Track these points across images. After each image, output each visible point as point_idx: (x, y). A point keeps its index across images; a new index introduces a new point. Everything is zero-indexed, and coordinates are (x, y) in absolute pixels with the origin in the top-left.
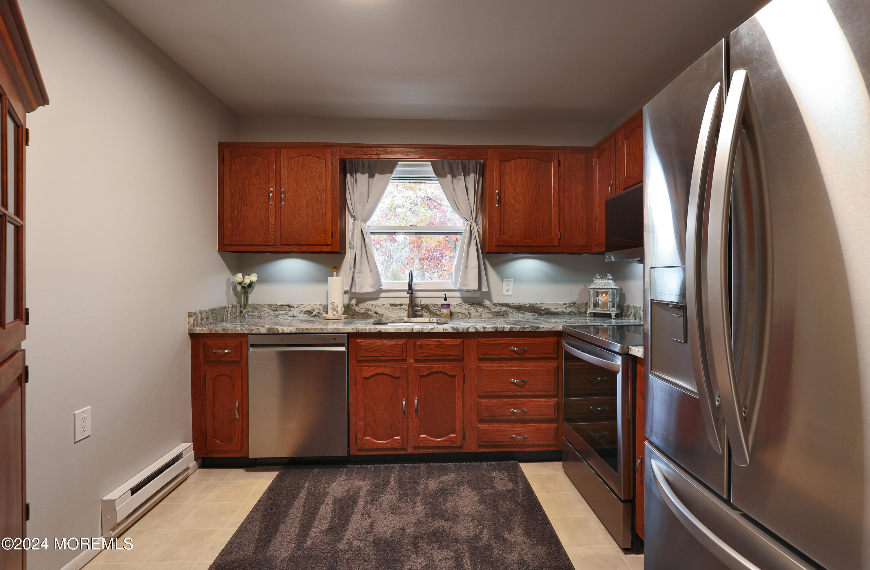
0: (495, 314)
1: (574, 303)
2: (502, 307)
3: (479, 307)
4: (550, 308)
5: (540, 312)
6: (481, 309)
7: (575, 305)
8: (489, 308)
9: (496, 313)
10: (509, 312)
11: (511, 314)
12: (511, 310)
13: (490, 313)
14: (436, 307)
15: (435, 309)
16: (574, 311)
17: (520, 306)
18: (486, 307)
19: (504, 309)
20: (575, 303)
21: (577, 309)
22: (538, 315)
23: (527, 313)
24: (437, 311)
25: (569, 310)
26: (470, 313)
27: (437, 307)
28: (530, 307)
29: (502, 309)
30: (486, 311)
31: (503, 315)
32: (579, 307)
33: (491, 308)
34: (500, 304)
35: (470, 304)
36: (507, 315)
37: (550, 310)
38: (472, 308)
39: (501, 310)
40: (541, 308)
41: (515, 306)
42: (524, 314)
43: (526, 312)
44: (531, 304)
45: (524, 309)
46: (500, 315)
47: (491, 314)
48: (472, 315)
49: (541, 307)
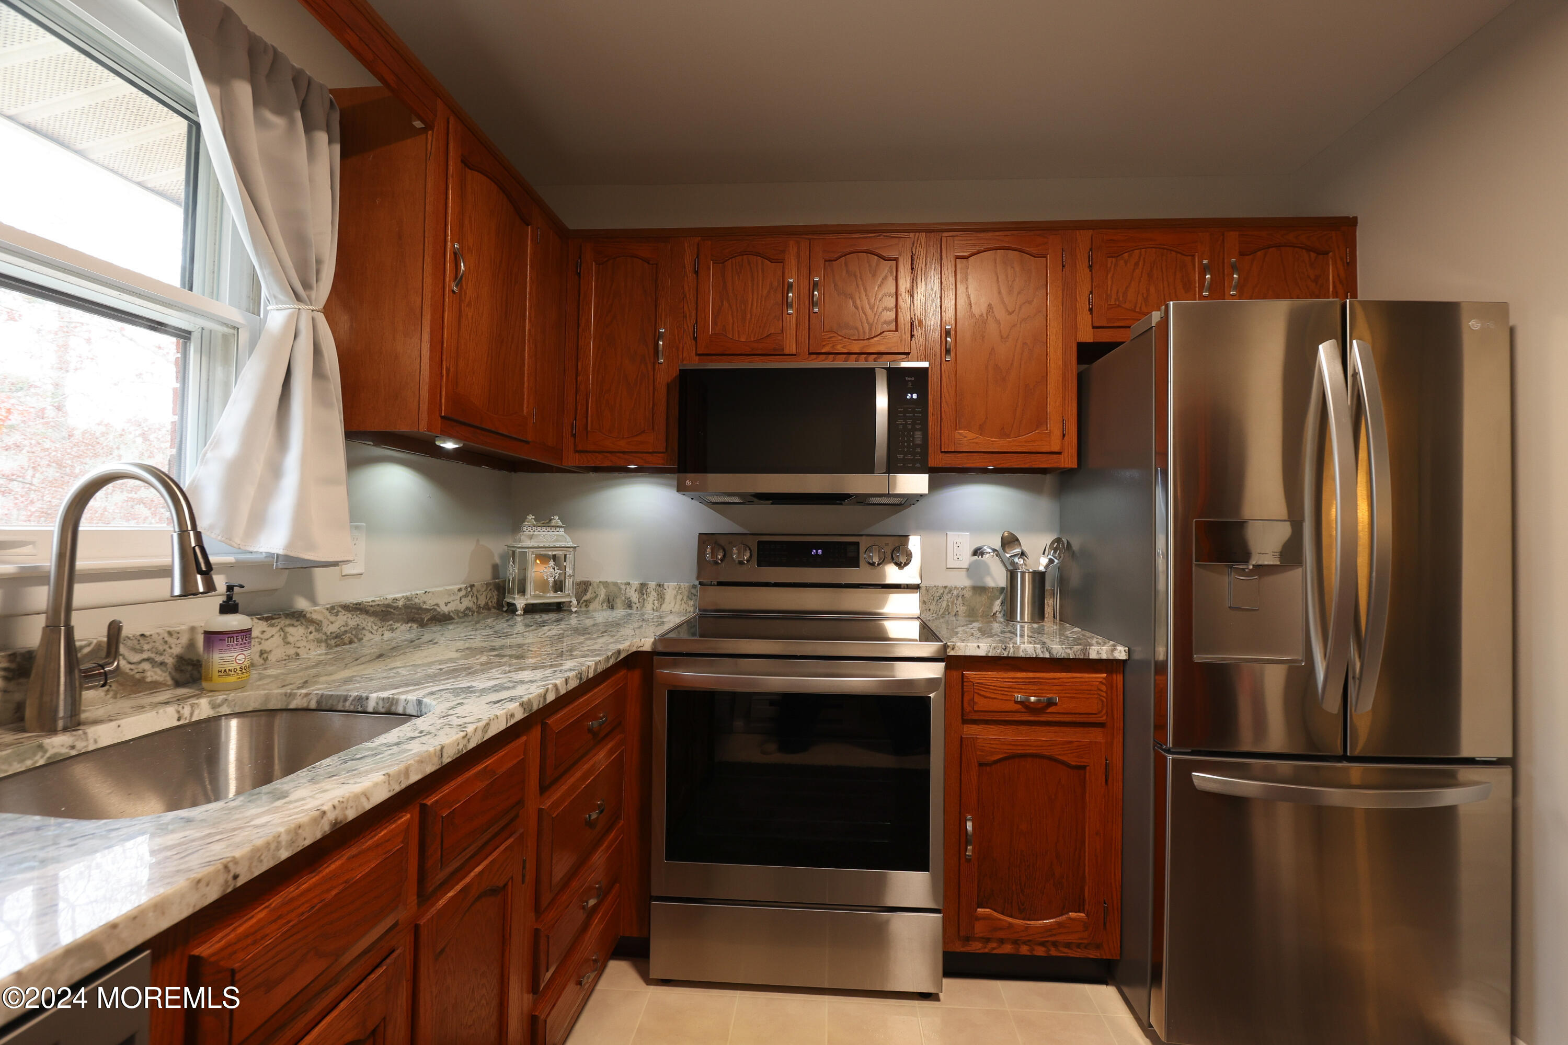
0: (333, 642)
1: (472, 586)
2: (350, 616)
3: (293, 625)
4: (437, 605)
5: (421, 618)
6: (297, 632)
7: (474, 589)
8: (318, 624)
9: (336, 637)
10: (363, 628)
11: (368, 636)
12: (367, 622)
13: (319, 641)
14: (142, 651)
15: (136, 658)
16: (471, 605)
17: (388, 606)
18: (312, 622)
19: (354, 620)
20: (474, 585)
21: (475, 601)
22: (417, 627)
23: (399, 625)
24: (146, 666)
25: (467, 603)
26: (266, 652)
27: (146, 647)
28: (405, 606)
29: (349, 620)
30: (311, 637)
31: (351, 642)
32: (478, 596)
33: (325, 623)
34: (346, 608)
35: (267, 619)
36: (360, 640)
37: (438, 609)
38: (274, 630)
39: (347, 625)
40: (424, 607)
41: (378, 609)
42: (392, 630)
43: (398, 622)
44: (408, 599)
45: (394, 614)
46: (345, 644)
47: (323, 645)
48: (272, 658)
49: (425, 602)
